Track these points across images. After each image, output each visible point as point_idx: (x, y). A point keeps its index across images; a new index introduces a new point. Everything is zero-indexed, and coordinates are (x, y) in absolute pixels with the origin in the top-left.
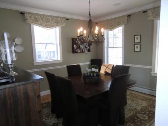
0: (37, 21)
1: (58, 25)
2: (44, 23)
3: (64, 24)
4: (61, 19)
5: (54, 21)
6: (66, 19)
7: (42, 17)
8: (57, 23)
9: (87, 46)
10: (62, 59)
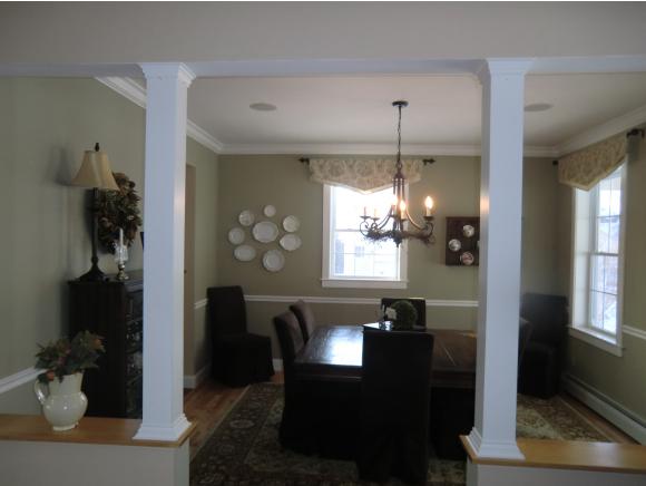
2: (354, 178)
4: (408, 162)
5: (385, 169)
10: (405, 279)
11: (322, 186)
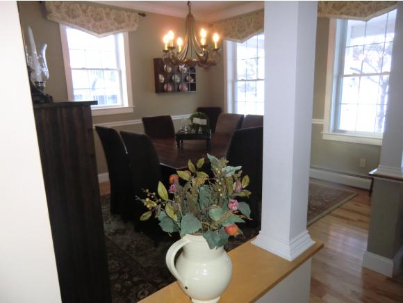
0: (74, 17)
1: (122, 28)
2: (89, 22)
3: (136, 25)
4: (129, 13)
5: (113, 17)
6: (140, 14)
7: (84, 7)
8: (119, 23)
9: (187, 78)
10: (132, 106)
11: (58, 24)
